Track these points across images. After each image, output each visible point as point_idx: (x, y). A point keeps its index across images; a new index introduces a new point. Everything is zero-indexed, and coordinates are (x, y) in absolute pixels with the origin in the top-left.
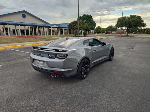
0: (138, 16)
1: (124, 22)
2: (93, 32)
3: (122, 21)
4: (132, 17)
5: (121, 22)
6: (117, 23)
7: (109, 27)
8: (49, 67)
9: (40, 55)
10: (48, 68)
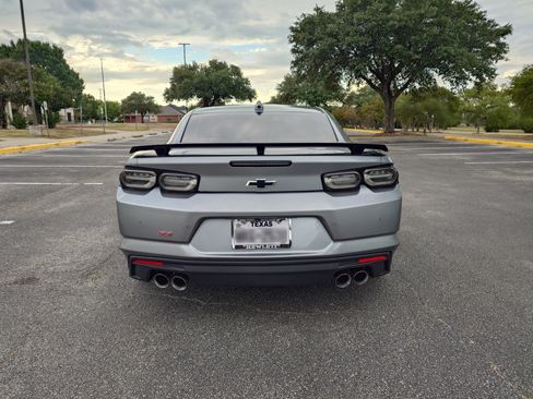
0: (233, 66)
1: (196, 81)
2: (69, 114)
3: (187, 77)
4: (217, 66)
5: (186, 80)
6: (173, 85)
7: (130, 98)
8: (335, 240)
9: (261, 184)
10: (331, 248)
